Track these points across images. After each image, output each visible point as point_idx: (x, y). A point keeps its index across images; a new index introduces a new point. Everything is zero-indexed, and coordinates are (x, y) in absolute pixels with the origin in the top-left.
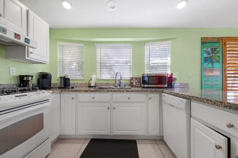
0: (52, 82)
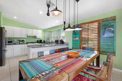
0: (42, 41)
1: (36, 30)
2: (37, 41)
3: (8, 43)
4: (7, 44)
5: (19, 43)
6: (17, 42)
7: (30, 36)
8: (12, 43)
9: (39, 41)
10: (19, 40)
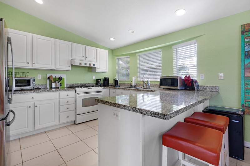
0: (109, 82)
1: (95, 49)
2: (97, 80)
3: (16, 86)
4: (14, 88)
5: (48, 87)
6: (43, 83)
7: (80, 67)
8: (29, 85)
9: (102, 82)
10: (49, 78)
